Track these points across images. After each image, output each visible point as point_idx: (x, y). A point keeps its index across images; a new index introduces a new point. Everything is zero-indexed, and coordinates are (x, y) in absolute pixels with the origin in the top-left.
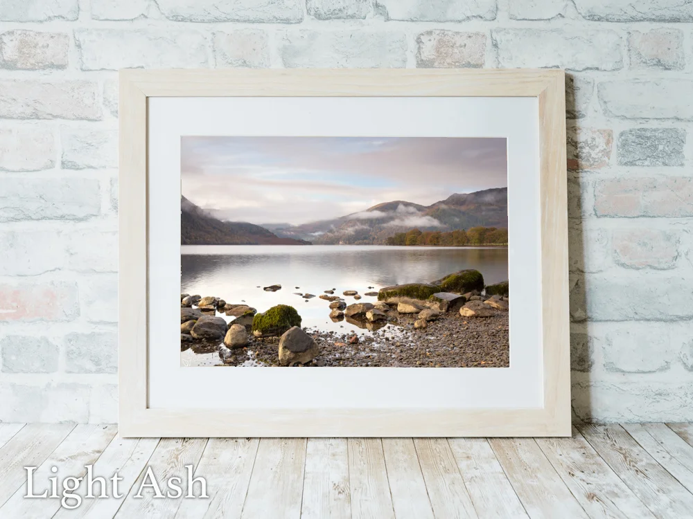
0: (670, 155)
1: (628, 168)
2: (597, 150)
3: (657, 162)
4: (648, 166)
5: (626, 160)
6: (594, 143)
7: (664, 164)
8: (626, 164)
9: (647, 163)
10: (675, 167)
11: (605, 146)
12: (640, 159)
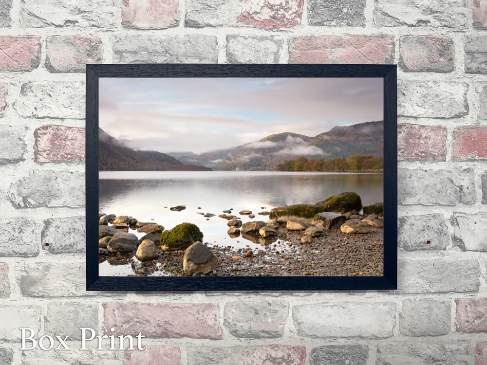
0: (353, 17)
1: (318, 28)
2: (290, 12)
3: (342, 23)
4: (334, 26)
5: (316, 21)
6: (288, 6)
7: (348, 25)
8: (315, 24)
9: (333, 23)
10: (358, 27)
11: (297, 9)
12: (327, 20)
